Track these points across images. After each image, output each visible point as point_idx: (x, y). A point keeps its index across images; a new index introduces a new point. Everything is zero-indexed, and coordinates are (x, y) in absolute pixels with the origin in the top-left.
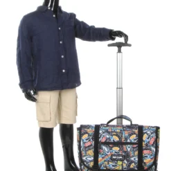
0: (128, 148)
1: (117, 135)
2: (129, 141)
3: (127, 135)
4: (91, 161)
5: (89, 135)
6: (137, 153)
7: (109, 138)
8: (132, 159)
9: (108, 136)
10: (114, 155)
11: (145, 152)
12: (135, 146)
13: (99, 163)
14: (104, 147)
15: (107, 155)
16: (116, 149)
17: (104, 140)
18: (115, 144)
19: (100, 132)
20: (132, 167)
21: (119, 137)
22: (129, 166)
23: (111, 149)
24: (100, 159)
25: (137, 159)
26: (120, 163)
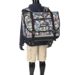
0: (48, 21)
1: (41, 16)
2: (47, 18)
3: (46, 15)
4: (31, 28)
5: (28, 16)
6: (52, 23)
7: (38, 17)
8: (50, 25)
9: (37, 16)
10: (42, 24)
11: (55, 22)
12: (51, 20)
13: (35, 29)
14: (36, 21)
15: (38, 25)
16: (42, 22)
17: (36, 18)
18: (41, 19)
19: (33, 15)
20: (50, 29)
21: (42, 16)
22: (49, 29)
23: (40, 22)
24: (35, 27)
25: (52, 26)
26: (45, 28)
